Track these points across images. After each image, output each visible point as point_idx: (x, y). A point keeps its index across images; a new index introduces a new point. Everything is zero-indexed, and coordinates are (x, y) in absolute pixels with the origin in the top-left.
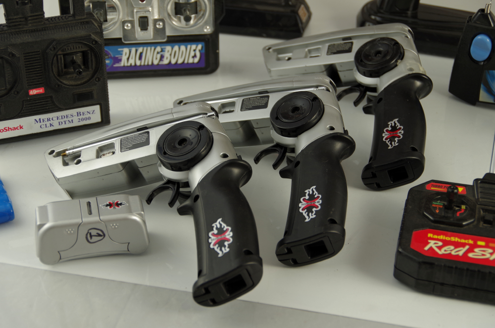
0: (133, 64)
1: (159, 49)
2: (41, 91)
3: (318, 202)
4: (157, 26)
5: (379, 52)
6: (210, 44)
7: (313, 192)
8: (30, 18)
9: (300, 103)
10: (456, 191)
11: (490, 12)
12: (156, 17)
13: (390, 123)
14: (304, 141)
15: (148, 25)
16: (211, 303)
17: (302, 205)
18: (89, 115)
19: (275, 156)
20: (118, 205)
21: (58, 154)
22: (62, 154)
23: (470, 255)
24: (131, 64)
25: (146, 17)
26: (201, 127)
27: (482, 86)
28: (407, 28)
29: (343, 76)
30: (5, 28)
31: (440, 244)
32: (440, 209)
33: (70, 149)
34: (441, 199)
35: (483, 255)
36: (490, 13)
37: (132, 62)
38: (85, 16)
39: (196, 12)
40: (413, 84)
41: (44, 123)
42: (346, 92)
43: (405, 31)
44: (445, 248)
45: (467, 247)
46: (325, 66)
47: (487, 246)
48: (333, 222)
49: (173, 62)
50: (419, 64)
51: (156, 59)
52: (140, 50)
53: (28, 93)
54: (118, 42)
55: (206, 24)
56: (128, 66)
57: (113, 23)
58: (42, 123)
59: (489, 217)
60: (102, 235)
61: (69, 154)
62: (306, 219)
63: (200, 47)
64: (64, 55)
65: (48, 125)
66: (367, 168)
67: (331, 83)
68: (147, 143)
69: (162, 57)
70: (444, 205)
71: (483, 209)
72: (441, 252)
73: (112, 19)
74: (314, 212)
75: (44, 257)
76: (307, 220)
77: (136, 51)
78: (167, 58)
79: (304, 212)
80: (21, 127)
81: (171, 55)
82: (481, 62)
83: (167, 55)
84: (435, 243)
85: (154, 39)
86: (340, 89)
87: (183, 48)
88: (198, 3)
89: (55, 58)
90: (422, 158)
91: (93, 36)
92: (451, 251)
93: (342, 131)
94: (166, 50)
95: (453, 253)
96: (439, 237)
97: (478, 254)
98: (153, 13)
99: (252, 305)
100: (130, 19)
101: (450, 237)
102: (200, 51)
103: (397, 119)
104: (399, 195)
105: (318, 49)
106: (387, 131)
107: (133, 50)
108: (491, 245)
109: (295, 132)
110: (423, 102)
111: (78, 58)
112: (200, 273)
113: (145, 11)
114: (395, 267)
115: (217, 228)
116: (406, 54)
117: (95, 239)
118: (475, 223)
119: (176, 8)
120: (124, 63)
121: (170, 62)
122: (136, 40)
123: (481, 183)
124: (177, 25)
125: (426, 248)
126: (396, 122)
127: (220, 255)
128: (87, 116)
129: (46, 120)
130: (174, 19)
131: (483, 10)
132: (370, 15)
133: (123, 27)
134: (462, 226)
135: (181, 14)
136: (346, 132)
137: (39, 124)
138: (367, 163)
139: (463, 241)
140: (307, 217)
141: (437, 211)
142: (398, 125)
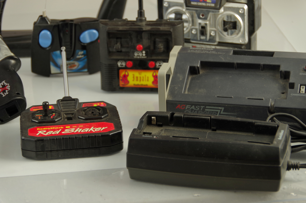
23: (63, 133)
27: (51, 62)
31: (45, 131)
32: (41, 117)
34: (40, 113)
35: (70, 131)
36: (46, 17)
40: (10, 62)
44: (48, 132)
47: (71, 127)
59: (70, 116)
70: (43, 115)
71: (65, 114)
72: (47, 134)
82: (47, 48)
84: (42, 132)
95: (53, 133)
96: (43, 129)
97: (67, 131)
101: (50, 128)
103: (5, 81)
108: (73, 127)
114: (22, 149)
118: (62, 119)
123: (61, 101)
125: (38, 134)
126: (4, 83)
131: (41, 16)
134: (55, 121)
139: (57, 128)
141: (39, 118)
142: (6, 84)
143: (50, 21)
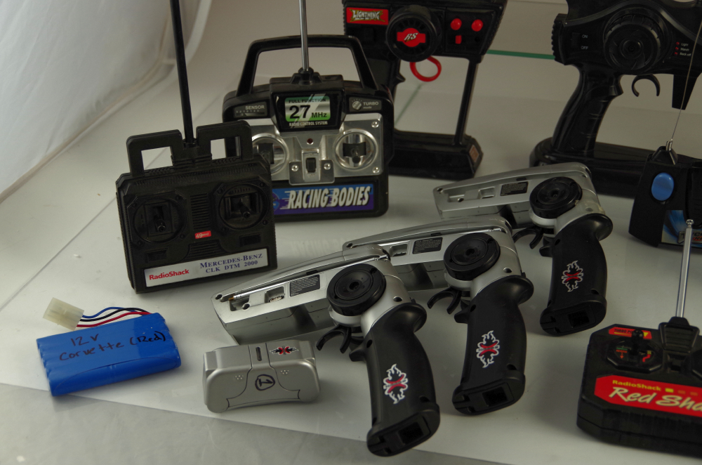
0: (300, 207)
1: (326, 191)
2: (207, 234)
3: (497, 347)
4: (325, 168)
5: (556, 192)
6: (379, 187)
7: (491, 337)
8: (197, 160)
9: (475, 245)
10: (641, 335)
11: (672, 149)
12: (324, 159)
13: (570, 265)
14: (480, 285)
15: (315, 167)
16: (386, 453)
17: (480, 350)
18: (256, 259)
19: (450, 300)
20: (288, 350)
21: (226, 299)
22: (229, 299)
23: (658, 403)
24: (298, 207)
25: (314, 159)
26: (374, 270)
27: (664, 226)
28: (584, 167)
29: (518, 217)
30: (172, 171)
31: (626, 391)
32: (624, 354)
33: (237, 294)
34: (625, 344)
35: (672, 402)
36: (672, 151)
37: (298, 204)
38: (253, 158)
39: (365, 153)
41: (210, 268)
42: (521, 234)
43: (582, 170)
44: (632, 395)
45: (654, 394)
46: (499, 206)
47: (676, 393)
48: (512, 368)
49: (341, 204)
50: (597, 204)
51: (324, 201)
52: (307, 192)
53: (194, 236)
54: (284, 184)
55: (375, 165)
56: (294, 209)
57: (280, 165)
58: (208, 267)
59: (677, 363)
60: (272, 382)
61: (237, 299)
62: (483, 365)
63: (368, 188)
64: (231, 198)
65: (214, 269)
66: (546, 312)
67: (506, 224)
68: (317, 286)
69: (330, 199)
70: (629, 350)
71: (670, 355)
72: (628, 399)
73: (279, 161)
74: (492, 358)
75: (212, 404)
76: (485, 366)
77: (303, 193)
78: (335, 200)
79: (481, 358)
80: (187, 272)
81: (338, 197)
82: (663, 201)
83: (334, 197)
84: (621, 390)
85: (321, 180)
86: (516, 231)
87: (351, 190)
88: (367, 144)
89: (223, 200)
90: (604, 302)
91: (261, 178)
92: (638, 398)
93: (519, 274)
94: (334, 192)
95: (640, 400)
96: (624, 384)
97: (665, 402)
98: (321, 155)
99: (429, 455)
100: (297, 161)
101: (636, 383)
102: (368, 192)
103: (576, 262)
104: (580, 341)
105: (491, 190)
106: (566, 273)
107: (300, 192)
108: (680, 392)
109: (471, 275)
110: (604, 243)
111: (246, 201)
112: (374, 421)
113: (313, 153)
114: (579, 416)
115: (391, 375)
116: (584, 194)
117: (264, 386)
118: (663, 369)
119: (344, 149)
120: (290, 205)
121: (338, 204)
122: (303, 182)
123: (667, 327)
124: (345, 166)
125: (612, 395)
126: (576, 264)
127: (396, 401)
128: (254, 260)
129: (212, 264)
130: (343, 160)
131: (663, 148)
132: (544, 154)
133: (290, 169)
134: (649, 372)
135: (350, 156)
136: (523, 275)
137: (205, 269)
138: (545, 306)
139: (650, 388)
140: (485, 363)
141: (622, 357)
142: (578, 268)
143: (676, 157)
